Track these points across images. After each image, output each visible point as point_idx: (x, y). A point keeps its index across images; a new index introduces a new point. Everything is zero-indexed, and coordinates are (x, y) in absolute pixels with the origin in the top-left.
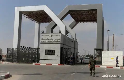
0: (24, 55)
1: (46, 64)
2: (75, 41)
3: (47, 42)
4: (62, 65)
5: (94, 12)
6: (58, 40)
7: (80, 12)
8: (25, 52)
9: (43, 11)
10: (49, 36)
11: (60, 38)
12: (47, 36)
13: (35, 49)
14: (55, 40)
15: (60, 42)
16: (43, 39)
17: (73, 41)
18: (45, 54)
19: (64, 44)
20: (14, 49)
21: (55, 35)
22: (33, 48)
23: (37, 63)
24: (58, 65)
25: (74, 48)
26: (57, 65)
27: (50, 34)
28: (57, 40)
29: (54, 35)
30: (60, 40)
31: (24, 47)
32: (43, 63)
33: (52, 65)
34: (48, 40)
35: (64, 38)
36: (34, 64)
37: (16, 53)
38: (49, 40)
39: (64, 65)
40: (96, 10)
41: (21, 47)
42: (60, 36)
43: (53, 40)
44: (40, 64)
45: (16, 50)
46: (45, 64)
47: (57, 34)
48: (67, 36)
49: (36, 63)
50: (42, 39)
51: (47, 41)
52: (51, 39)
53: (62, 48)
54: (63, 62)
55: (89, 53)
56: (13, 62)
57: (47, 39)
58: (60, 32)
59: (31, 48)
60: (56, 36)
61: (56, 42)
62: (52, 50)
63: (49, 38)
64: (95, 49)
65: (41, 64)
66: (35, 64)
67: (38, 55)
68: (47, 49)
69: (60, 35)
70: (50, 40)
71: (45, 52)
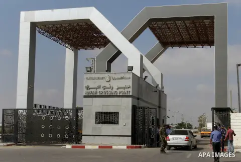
0: (43, 126)
1: (99, 147)
2: (160, 91)
3: (98, 94)
4: (136, 147)
5: (207, 22)
6: (126, 90)
7: (173, 24)
8: (47, 118)
9: (89, 20)
10: (103, 78)
11: (129, 83)
12: (99, 78)
13: (66, 110)
14: (118, 89)
15: (131, 94)
16: (91, 86)
17: (156, 91)
18: (96, 123)
19: (138, 99)
20: (21, 111)
21: (119, 77)
22: (62, 110)
23: (76, 143)
24: (127, 147)
25: (160, 107)
26: (125, 147)
27: (107, 75)
28: (122, 90)
29: (116, 76)
30: (130, 90)
31: (41, 106)
32: (90, 144)
33: (114, 147)
34: (101, 90)
35: (139, 84)
36: (69, 146)
37: (25, 122)
38: (104, 88)
39: (140, 147)
40: (213, 18)
41: (36, 106)
42: (130, 78)
43: (115, 90)
44: (84, 147)
45: (25, 113)
46: (97, 147)
47: (122, 75)
48: (145, 79)
49: (75, 145)
50: (88, 88)
51: (98, 90)
52: (108, 86)
53: (134, 108)
54: (139, 141)
55: (183, 119)
56: (17, 142)
57: (99, 87)
58: (131, 69)
59: (58, 109)
60: (122, 78)
61: (121, 94)
62: (113, 113)
63: (103, 83)
64: (213, 109)
65: (87, 147)
66: (73, 147)
67: (77, 125)
68: (101, 111)
69: (131, 76)
70: (106, 90)
71: (96, 118)
